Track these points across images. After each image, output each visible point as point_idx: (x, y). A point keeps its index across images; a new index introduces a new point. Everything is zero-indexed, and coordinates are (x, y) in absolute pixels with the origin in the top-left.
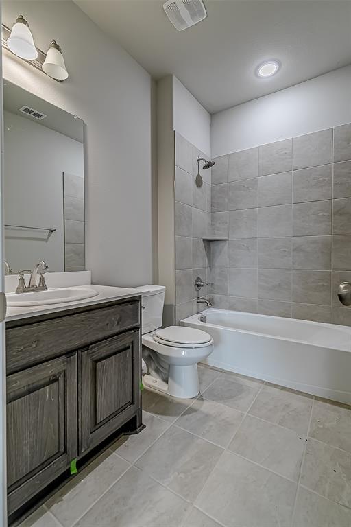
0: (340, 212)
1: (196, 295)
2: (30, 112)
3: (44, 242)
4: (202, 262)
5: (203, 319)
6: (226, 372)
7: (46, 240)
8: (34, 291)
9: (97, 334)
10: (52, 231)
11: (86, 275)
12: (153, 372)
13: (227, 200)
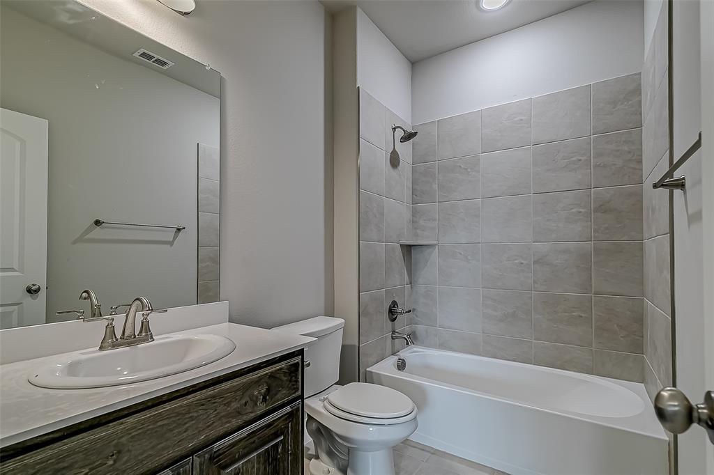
0: (603, 208)
1: (390, 329)
2: (150, 57)
3: (168, 246)
4: (399, 277)
5: (401, 365)
6: (435, 452)
7: (171, 243)
8: (129, 344)
9: (229, 422)
10: (179, 230)
11: (221, 308)
12: (323, 456)
13: (435, 187)
